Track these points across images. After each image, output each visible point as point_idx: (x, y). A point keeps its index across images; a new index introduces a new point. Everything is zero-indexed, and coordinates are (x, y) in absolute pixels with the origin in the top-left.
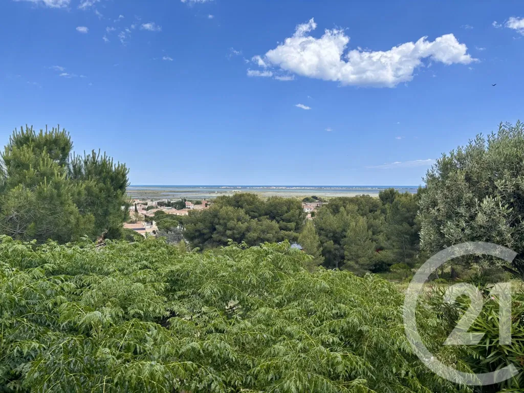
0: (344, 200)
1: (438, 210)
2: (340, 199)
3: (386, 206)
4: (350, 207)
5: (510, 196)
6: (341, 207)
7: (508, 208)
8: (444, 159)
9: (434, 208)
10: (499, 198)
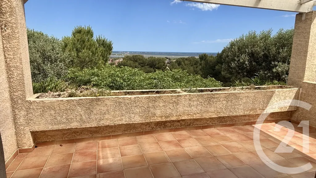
0: (183, 59)
1: (229, 58)
2: (181, 58)
3: (202, 62)
4: (186, 62)
5: (250, 54)
6: (182, 62)
7: (249, 57)
8: (232, 42)
9: (227, 58)
10: (247, 54)
